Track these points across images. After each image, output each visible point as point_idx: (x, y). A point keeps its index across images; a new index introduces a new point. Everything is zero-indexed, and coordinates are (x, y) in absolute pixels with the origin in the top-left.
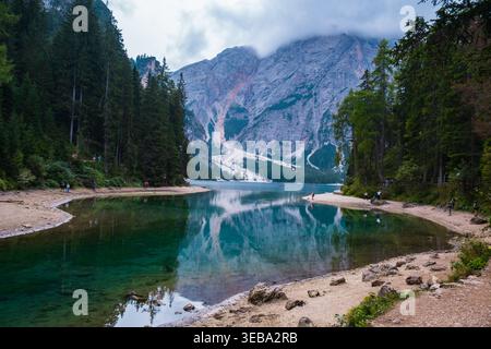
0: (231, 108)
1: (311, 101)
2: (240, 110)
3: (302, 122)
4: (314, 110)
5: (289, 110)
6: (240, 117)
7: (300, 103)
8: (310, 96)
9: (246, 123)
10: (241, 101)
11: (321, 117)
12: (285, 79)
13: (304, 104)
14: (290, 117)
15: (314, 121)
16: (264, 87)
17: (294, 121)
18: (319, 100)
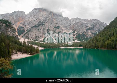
0: (19, 27)
1: (44, 26)
2: (22, 28)
3: (42, 31)
4: (45, 28)
5: (38, 27)
6: (22, 29)
7: (41, 26)
8: (43, 25)
9: (24, 31)
10: (22, 25)
11: (47, 30)
12: (35, 20)
13: (42, 26)
14: (39, 30)
15: (45, 31)
16: (28, 22)
17: (40, 31)
18: (46, 26)
